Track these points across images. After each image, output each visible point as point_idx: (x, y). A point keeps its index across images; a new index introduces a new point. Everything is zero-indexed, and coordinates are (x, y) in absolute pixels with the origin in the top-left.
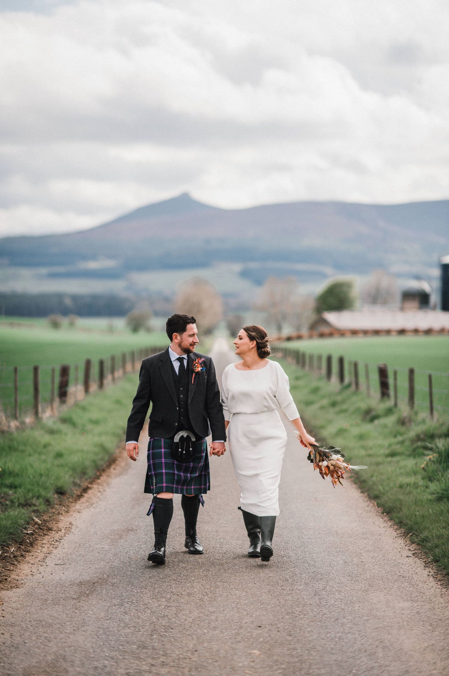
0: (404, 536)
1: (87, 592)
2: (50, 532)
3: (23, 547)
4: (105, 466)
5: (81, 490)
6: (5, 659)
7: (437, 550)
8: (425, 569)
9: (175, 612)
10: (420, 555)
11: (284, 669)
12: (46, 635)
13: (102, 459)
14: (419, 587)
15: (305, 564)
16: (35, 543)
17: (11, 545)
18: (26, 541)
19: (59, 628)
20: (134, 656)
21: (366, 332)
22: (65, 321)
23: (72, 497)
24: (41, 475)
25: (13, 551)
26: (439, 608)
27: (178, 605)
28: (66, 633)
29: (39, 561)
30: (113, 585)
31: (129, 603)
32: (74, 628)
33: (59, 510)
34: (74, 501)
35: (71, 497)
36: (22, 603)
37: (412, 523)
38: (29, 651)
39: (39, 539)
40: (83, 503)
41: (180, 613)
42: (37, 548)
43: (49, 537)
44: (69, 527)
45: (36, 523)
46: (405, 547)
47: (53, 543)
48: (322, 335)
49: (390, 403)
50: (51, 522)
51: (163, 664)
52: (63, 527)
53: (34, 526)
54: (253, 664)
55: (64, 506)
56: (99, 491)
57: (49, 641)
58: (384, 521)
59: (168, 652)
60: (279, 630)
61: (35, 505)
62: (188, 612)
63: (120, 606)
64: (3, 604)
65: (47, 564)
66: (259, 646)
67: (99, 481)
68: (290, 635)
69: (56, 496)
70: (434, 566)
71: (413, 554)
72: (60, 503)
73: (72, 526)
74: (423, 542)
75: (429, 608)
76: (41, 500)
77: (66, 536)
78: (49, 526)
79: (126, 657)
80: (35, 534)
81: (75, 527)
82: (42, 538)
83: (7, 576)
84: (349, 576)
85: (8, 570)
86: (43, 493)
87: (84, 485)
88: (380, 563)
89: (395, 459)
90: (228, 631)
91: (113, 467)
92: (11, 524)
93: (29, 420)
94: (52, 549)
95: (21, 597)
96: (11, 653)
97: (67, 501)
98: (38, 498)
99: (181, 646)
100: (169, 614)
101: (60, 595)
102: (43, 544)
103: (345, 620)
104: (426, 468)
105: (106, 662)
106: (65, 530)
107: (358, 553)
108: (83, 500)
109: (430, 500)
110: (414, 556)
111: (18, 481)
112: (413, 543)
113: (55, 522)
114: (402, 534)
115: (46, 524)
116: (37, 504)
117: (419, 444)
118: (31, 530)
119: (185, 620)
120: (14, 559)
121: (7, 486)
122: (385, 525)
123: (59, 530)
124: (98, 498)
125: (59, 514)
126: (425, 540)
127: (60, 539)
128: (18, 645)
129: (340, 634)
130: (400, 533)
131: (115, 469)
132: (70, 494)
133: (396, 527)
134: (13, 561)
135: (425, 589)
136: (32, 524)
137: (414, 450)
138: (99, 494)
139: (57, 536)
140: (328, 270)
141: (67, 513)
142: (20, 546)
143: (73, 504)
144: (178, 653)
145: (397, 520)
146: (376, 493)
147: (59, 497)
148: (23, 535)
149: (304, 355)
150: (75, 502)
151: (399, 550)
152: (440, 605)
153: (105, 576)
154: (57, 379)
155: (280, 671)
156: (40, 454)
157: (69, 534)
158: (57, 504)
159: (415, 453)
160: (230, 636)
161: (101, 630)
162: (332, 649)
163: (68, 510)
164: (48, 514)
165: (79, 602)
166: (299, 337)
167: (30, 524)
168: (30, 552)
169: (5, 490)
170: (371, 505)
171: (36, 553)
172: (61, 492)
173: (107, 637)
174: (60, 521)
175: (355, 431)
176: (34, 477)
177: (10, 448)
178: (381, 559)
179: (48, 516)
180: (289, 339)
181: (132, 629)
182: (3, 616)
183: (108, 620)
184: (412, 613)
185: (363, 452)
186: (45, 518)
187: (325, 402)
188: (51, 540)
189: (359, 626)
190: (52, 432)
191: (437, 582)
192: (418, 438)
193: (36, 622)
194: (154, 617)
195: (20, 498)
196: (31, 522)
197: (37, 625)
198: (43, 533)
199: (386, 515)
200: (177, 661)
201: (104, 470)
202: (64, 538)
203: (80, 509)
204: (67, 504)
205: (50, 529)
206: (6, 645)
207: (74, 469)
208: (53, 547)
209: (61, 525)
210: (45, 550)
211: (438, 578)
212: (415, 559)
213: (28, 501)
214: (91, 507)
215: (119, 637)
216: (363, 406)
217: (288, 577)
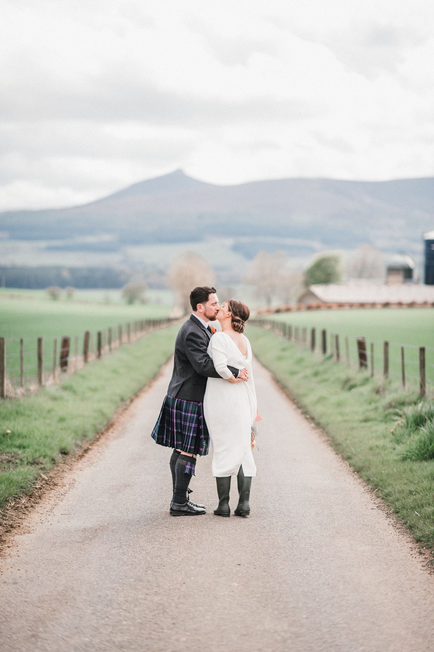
0: (370, 491)
1: (90, 537)
2: (56, 487)
3: (32, 500)
4: (103, 429)
5: (82, 451)
6: (22, 589)
7: (397, 504)
8: (386, 520)
9: (167, 553)
10: (383, 508)
11: (258, 598)
12: (56, 571)
13: (101, 423)
14: (379, 534)
15: (281, 515)
16: (43, 496)
17: (22, 498)
18: (35, 494)
19: (67, 565)
20: (132, 587)
21: (351, 305)
22: (63, 293)
23: (75, 456)
24: (47, 437)
25: (24, 502)
26: (395, 551)
27: (170, 548)
28: (73, 569)
29: (47, 511)
30: (113, 531)
31: (127, 546)
32: (80, 566)
33: (63, 469)
34: (76, 461)
35: (73, 457)
36: (34, 545)
37: (378, 480)
38: (42, 584)
39: (47, 492)
40: (84, 462)
41: (171, 553)
42: (45, 500)
43: (55, 491)
44: (73, 483)
45: (43, 479)
46: (371, 501)
47: (59, 496)
48: (309, 308)
49: (367, 373)
50: (56, 479)
51: (156, 594)
52: (67, 483)
53: (42, 481)
54: (232, 593)
55: (67, 464)
56: (99, 452)
57: (58, 576)
58: (354, 479)
59: (161, 584)
60: (256, 567)
61: (41, 464)
62: (178, 553)
63: (119, 548)
64: (17, 546)
65: (55, 514)
66: (238, 580)
67: (98, 443)
68: (265, 572)
69: (60, 455)
70: (394, 516)
71: (377, 506)
72: (64, 462)
73: (75, 482)
74: (386, 496)
75: (387, 551)
76: (47, 459)
77: (70, 490)
78: (55, 481)
79: (125, 588)
80: (43, 488)
81: (78, 483)
82: (49, 492)
83: (20, 523)
84: (320, 525)
85: (21, 518)
86: (49, 453)
87: (85, 446)
88: (347, 514)
89: (368, 424)
90: (211, 568)
91: (111, 430)
92: (22, 479)
93: (33, 387)
94: (58, 501)
95: (33, 540)
96: (27, 584)
97: (70, 460)
98: (45, 457)
99: (171, 580)
100: (161, 555)
101: (67, 539)
102: (50, 497)
103: (313, 560)
104: (394, 433)
105: (108, 592)
106: (69, 485)
107: (329, 506)
108: (84, 459)
109: (396, 461)
110: (378, 508)
111: (26, 442)
112: (378, 498)
113: (60, 479)
114: (369, 490)
115: (52, 480)
116: (44, 462)
117: (391, 410)
118: (39, 485)
119: (176, 559)
120: (25, 510)
121: (15, 446)
122: (355, 482)
123: (64, 486)
124: (98, 458)
125: (63, 471)
126: (388, 495)
127: (65, 493)
128: (33, 579)
129: (308, 571)
130: (367, 489)
131: (112, 432)
132: (72, 454)
133: (364, 484)
134: (25, 511)
135: (385, 535)
136: (39, 479)
137: (386, 416)
138: (98, 455)
139: (62, 491)
140: (316, 245)
141: (70, 471)
142: (31, 499)
143: (76, 463)
144: (168, 585)
145: (366, 478)
146: (349, 454)
147: (63, 457)
148: (32, 489)
149: (290, 328)
150: (78, 462)
151: (365, 503)
152: (396, 548)
153: (105, 523)
154: (59, 350)
155: (255, 599)
156: (44, 418)
157: (72, 489)
158: (61, 463)
159: (386, 419)
160: (214, 572)
161: (104, 567)
162: (300, 582)
163: (71, 468)
164: (54, 471)
165: (84, 545)
166: (288, 310)
167: (38, 480)
168: (39, 503)
169: (16, 450)
170: (344, 465)
171: (44, 505)
172: (64, 453)
173: (108, 572)
174: (64, 477)
175: (334, 399)
176: (40, 439)
177: (17, 413)
178: (349, 510)
179: (54, 473)
180: (278, 311)
181: (130, 566)
182: (18, 556)
183: (109, 559)
184: (371, 555)
185: (340, 418)
186: (51, 474)
187: (309, 372)
188: (57, 494)
189: (325, 565)
190: (55, 399)
191: (396, 530)
192: (390, 406)
193: (47, 561)
194: (148, 557)
195: (29, 458)
196: (39, 478)
197: (48, 563)
198: (50, 488)
199: (356, 474)
200: (168, 591)
201: (102, 434)
202: (69, 492)
203: (82, 468)
204: (70, 463)
205: (55, 485)
206: (23, 578)
207: (76, 432)
208: (59, 500)
209: (65, 481)
210: (52, 502)
211: (397, 527)
212: (379, 511)
213: (36, 460)
214: (91, 466)
215: (118, 572)
216: (343, 376)
217: (265, 525)
